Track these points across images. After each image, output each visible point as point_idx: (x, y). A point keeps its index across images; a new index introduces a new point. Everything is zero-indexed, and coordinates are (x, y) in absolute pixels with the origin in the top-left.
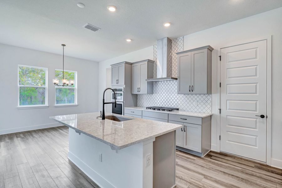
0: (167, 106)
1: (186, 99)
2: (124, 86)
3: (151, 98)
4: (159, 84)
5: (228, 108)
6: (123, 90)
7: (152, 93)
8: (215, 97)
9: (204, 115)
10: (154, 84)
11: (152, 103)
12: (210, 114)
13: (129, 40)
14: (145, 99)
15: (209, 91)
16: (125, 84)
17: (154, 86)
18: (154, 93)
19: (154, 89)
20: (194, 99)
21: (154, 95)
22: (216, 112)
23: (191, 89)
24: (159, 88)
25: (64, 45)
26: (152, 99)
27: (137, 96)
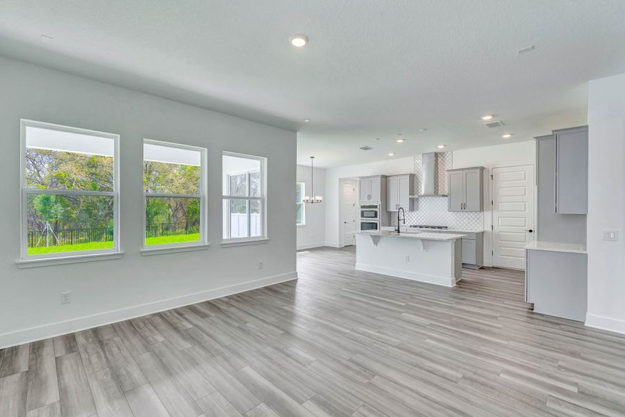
0: (425, 224)
1: (456, 216)
2: (380, 203)
5: (500, 224)
6: (378, 208)
7: (414, 210)
8: (487, 214)
9: (478, 231)
12: (482, 230)
15: (482, 209)
16: (381, 201)
17: (417, 203)
19: (415, 206)
20: (464, 217)
22: (488, 229)
23: (464, 207)
25: (312, 157)
27: (391, 214)
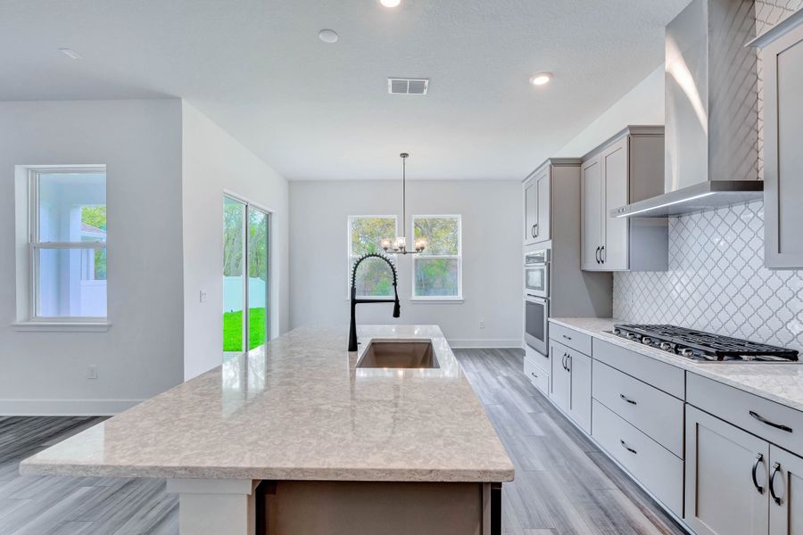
2: (549, 245)
3: (659, 286)
4: (691, 225)
6: (545, 260)
7: (664, 266)
10: (670, 228)
11: (664, 309)
13: (541, 81)
14: (638, 292)
16: (551, 238)
17: (672, 235)
18: (672, 264)
19: (672, 249)
21: (670, 273)
24: (691, 241)
25: (404, 155)
26: (664, 294)
27: (612, 278)
